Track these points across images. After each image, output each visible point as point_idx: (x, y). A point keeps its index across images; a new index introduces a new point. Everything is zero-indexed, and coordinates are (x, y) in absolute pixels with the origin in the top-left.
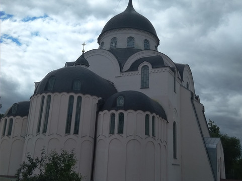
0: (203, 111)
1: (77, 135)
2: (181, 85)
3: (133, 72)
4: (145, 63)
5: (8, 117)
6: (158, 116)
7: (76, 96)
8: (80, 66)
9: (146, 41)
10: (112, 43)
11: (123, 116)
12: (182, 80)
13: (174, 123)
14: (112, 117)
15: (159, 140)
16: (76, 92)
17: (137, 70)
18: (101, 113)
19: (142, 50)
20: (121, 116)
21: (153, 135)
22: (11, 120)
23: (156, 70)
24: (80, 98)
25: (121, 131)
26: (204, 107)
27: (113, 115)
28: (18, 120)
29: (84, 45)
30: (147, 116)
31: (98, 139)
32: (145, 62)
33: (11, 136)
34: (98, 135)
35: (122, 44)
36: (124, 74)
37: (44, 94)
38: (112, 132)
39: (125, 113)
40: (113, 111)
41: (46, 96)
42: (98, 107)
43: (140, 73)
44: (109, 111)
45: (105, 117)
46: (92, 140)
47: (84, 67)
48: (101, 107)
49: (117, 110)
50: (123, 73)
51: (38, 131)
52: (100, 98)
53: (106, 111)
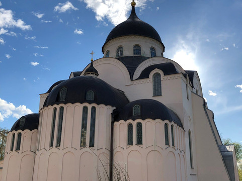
0: (213, 118)
1: (93, 148)
2: (192, 92)
3: (144, 80)
4: (156, 71)
5: (16, 131)
6: (176, 124)
7: (90, 107)
8: (90, 75)
9: (152, 49)
10: (118, 51)
11: (141, 126)
12: (193, 87)
13: (189, 131)
14: (129, 127)
15: (178, 150)
16: (90, 102)
17: (148, 77)
18: (116, 123)
19: (149, 58)
20: (139, 126)
21: (173, 145)
22: (20, 134)
23: (169, 77)
24: (94, 109)
25: (140, 141)
26: (213, 114)
27: (130, 126)
28: (26, 134)
29: (92, 53)
30: (166, 125)
31: (114, 152)
32: (156, 69)
33: (20, 151)
34: (114, 147)
35: (128, 52)
36: (135, 82)
37: (56, 106)
38: (130, 142)
39: (143, 122)
40: (130, 121)
41: (58, 107)
42: (112, 117)
43: (152, 80)
44: (125, 120)
45: (121, 127)
46: (108, 153)
47: (94, 76)
48: (116, 117)
49: (134, 120)
50: (133, 82)
51: (51, 145)
52: (115, 108)
53: (122, 121)
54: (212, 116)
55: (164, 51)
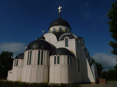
0: (89, 54)
1: (42, 65)
4: (67, 37)
5: (16, 59)
7: (41, 51)
8: (42, 39)
12: (80, 43)
13: (78, 59)
14: (55, 58)
17: (63, 40)
18: (50, 56)
20: (58, 57)
21: (71, 64)
22: (18, 60)
26: (89, 53)
28: (20, 60)
30: (68, 57)
33: (18, 66)
36: (59, 41)
37: (29, 50)
38: (55, 63)
39: (60, 56)
43: (65, 41)
45: (52, 58)
49: (57, 55)
51: (28, 64)
52: (50, 51)
53: (53, 56)
54: (88, 53)
55: (71, 30)
